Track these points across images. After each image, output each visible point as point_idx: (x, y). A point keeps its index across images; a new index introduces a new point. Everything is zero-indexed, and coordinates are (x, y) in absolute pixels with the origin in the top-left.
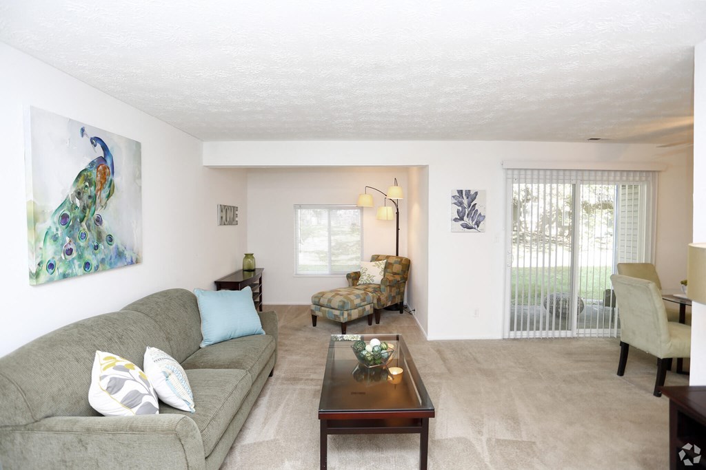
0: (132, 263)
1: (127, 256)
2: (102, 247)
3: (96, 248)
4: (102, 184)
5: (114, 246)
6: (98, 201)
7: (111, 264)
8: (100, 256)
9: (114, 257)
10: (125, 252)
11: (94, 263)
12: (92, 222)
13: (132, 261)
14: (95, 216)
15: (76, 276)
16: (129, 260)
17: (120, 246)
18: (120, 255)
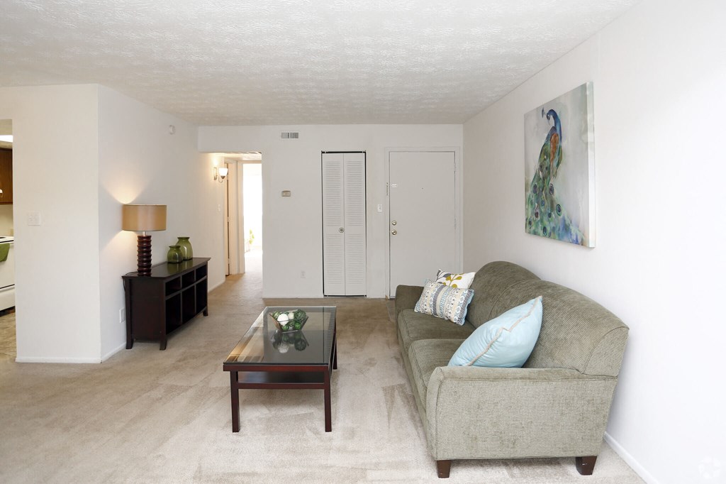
0: (576, 242)
1: (572, 232)
2: (553, 216)
3: (550, 215)
4: (554, 154)
5: (561, 217)
6: (551, 170)
7: (559, 235)
8: (552, 225)
9: (561, 229)
10: (571, 227)
11: (549, 229)
12: (548, 191)
13: (577, 241)
14: (550, 185)
15: (539, 235)
16: (574, 238)
17: (566, 218)
18: (566, 228)
